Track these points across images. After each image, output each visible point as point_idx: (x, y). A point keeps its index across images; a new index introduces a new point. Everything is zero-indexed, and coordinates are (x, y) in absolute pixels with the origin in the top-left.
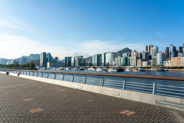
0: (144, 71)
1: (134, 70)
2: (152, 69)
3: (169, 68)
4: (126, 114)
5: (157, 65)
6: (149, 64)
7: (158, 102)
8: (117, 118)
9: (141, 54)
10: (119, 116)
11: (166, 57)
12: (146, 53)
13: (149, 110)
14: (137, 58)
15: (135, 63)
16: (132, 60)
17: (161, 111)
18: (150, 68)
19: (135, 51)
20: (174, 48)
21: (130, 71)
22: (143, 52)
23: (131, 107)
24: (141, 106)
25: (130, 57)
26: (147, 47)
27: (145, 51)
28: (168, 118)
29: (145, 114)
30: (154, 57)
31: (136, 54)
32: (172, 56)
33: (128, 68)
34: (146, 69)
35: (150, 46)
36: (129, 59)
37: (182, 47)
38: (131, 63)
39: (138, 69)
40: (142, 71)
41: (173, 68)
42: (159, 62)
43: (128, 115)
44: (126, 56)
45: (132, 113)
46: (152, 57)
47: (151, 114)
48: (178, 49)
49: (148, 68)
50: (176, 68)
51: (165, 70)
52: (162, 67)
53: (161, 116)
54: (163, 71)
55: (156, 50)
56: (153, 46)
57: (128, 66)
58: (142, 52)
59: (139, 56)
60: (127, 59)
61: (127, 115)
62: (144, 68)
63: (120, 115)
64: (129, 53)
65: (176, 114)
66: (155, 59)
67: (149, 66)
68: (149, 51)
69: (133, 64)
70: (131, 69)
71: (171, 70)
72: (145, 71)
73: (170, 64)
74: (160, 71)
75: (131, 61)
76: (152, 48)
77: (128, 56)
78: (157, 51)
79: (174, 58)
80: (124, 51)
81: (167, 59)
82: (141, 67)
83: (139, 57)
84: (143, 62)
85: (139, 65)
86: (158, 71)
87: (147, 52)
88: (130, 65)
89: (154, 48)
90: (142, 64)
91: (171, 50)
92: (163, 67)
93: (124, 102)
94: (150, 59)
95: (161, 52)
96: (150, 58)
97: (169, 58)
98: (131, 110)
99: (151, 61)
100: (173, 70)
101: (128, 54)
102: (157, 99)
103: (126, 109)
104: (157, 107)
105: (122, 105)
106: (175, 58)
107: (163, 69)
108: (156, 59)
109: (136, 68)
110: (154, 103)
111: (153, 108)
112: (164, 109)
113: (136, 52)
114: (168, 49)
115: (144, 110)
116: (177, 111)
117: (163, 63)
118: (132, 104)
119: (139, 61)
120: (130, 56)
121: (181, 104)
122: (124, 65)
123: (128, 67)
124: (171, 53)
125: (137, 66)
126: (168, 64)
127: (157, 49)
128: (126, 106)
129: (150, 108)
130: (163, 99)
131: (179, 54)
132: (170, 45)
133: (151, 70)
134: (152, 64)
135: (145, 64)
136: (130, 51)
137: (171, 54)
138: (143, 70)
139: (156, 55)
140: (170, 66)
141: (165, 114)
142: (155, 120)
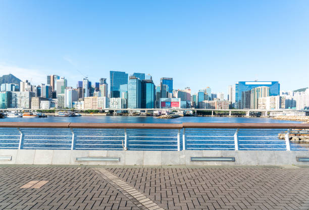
0: (44, 117)
1: (24, 115)
2: (56, 114)
3: (82, 111)
4: (33, 187)
5: (65, 107)
6: (52, 105)
7: (79, 159)
8: (18, 197)
9: (38, 88)
10: (21, 194)
11: (78, 95)
12: (47, 87)
13: (68, 173)
14: (32, 95)
15: (28, 103)
16: (22, 97)
17: (85, 170)
18: (53, 111)
19: (27, 81)
20: (89, 84)
21: (17, 116)
22: (43, 85)
23: (40, 175)
24: (55, 169)
25: (16, 92)
26: (49, 77)
27: (46, 85)
28: (95, 177)
29: (64, 180)
30: (61, 94)
31: (30, 87)
32: (86, 94)
33: (12, 112)
34: (47, 113)
35: (55, 77)
36: (16, 95)
37: (99, 83)
38: (18, 102)
39: (33, 113)
40: (40, 117)
41: (87, 112)
42: (67, 102)
43: (38, 187)
44: (8, 89)
45: (44, 182)
46: (58, 95)
47: (73, 177)
48: (93, 85)
49: (50, 111)
50: (91, 111)
51: (76, 114)
52: (71, 111)
53: (85, 178)
54: (73, 116)
55: (63, 84)
56: (58, 78)
57: (14, 107)
58: (41, 86)
59: (35, 91)
60: (11, 96)
61: (35, 187)
62: (44, 112)
63: (22, 190)
64: (16, 85)
65: (103, 171)
66: (62, 98)
67: (52, 109)
68: (52, 85)
69: (23, 105)
70: (19, 114)
71: (84, 114)
72: (46, 116)
73: (83, 105)
74: (70, 116)
75: (18, 98)
76: (56, 81)
77: (14, 90)
78: (65, 86)
79: (88, 97)
80: (4, 80)
81: (80, 99)
82: (38, 111)
83: (36, 93)
84: (42, 102)
85: (35, 107)
86: (67, 116)
87: (49, 85)
88: (17, 107)
89: (61, 80)
90: (40, 105)
91: (85, 86)
92: (74, 111)
93: (23, 170)
94: (53, 98)
95: (72, 88)
96: (54, 95)
97: (82, 97)
98: (41, 179)
99: (56, 100)
100: (87, 114)
101: (12, 85)
102: (77, 156)
103: (29, 179)
104: (77, 166)
105: (22, 176)
106: (90, 97)
107: (73, 114)
108: (64, 97)
109: (28, 111)
110: (73, 163)
111: (73, 170)
112: (87, 168)
113: (29, 84)
114: (81, 83)
115: (61, 175)
116: (104, 166)
117: (73, 104)
118: (39, 170)
119: (35, 100)
120: (18, 90)
121: (107, 157)
122: (4, 106)
123: (13, 110)
124: (84, 89)
125: (30, 108)
126: (80, 106)
127: (66, 82)
128: (29, 175)
129: (68, 170)
130: (86, 155)
131: (95, 92)
132: (84, 79)
133: (55, 116)
134: (56, 106)
135: (45, 105)
136: (19, 81)
137: (84, 92)
138: (41, 115)
139: (63, 92)
140: (83, 109)
141: (90, 173)
142: (79, 184)
